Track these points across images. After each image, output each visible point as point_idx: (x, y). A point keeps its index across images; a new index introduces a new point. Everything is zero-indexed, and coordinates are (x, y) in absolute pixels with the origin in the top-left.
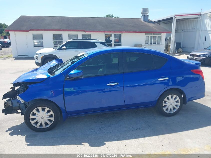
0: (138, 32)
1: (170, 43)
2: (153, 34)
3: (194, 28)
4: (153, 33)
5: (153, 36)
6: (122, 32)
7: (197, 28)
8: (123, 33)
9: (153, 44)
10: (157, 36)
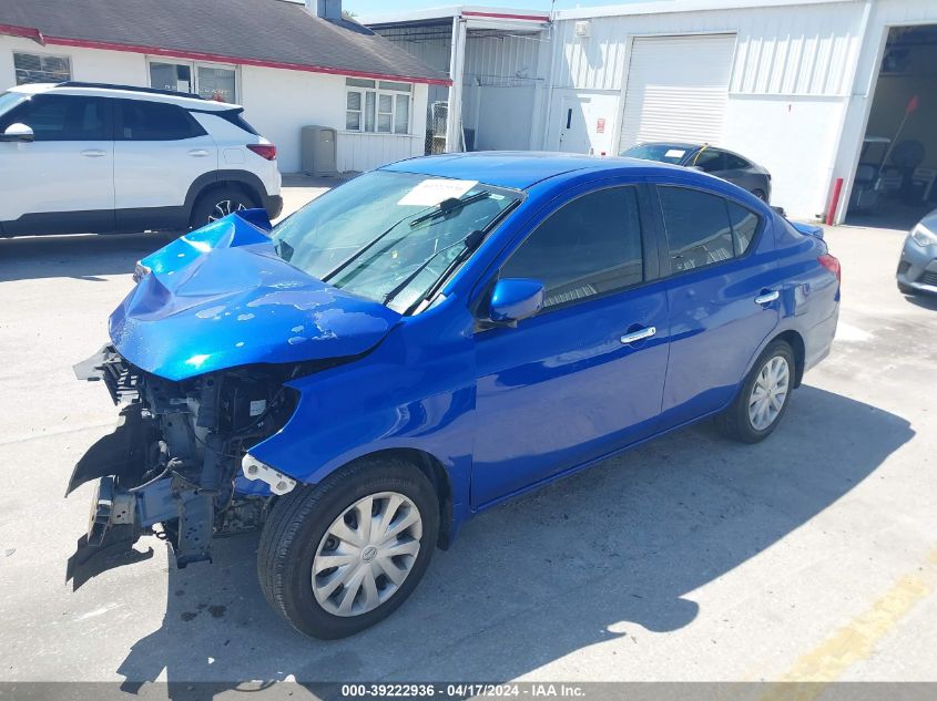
0: (322, 70)
1: (445, 131)
2: (377, 85)
3: (524, 73)
4: (377, 81)
5: (379, 92)
6: (239, 61)
7: (539, 75)
8: (245, 67)
9: (381, 129)
10: (394, 93)
